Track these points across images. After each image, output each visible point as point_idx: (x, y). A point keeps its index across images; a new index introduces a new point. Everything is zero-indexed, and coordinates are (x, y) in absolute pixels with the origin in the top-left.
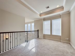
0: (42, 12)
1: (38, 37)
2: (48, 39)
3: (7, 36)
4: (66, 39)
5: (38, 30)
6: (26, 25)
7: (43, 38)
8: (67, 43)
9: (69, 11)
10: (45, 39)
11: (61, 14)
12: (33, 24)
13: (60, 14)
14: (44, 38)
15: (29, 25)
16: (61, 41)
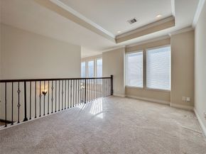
0: (119, 32)
1: (112, 94)
2: (136, 99)
3: (45, 87)
4: (184, 98)
5: (112, 76)
6: (83, 64)
7: (123, 96)
8: (186, 110)
9: (191, 26)
10: (129, 98)
11: (170, 35)
12: (100, 62)
13: (168, 35)
14: (126, 97)
15: (91, 63)
16: (169, 105)
